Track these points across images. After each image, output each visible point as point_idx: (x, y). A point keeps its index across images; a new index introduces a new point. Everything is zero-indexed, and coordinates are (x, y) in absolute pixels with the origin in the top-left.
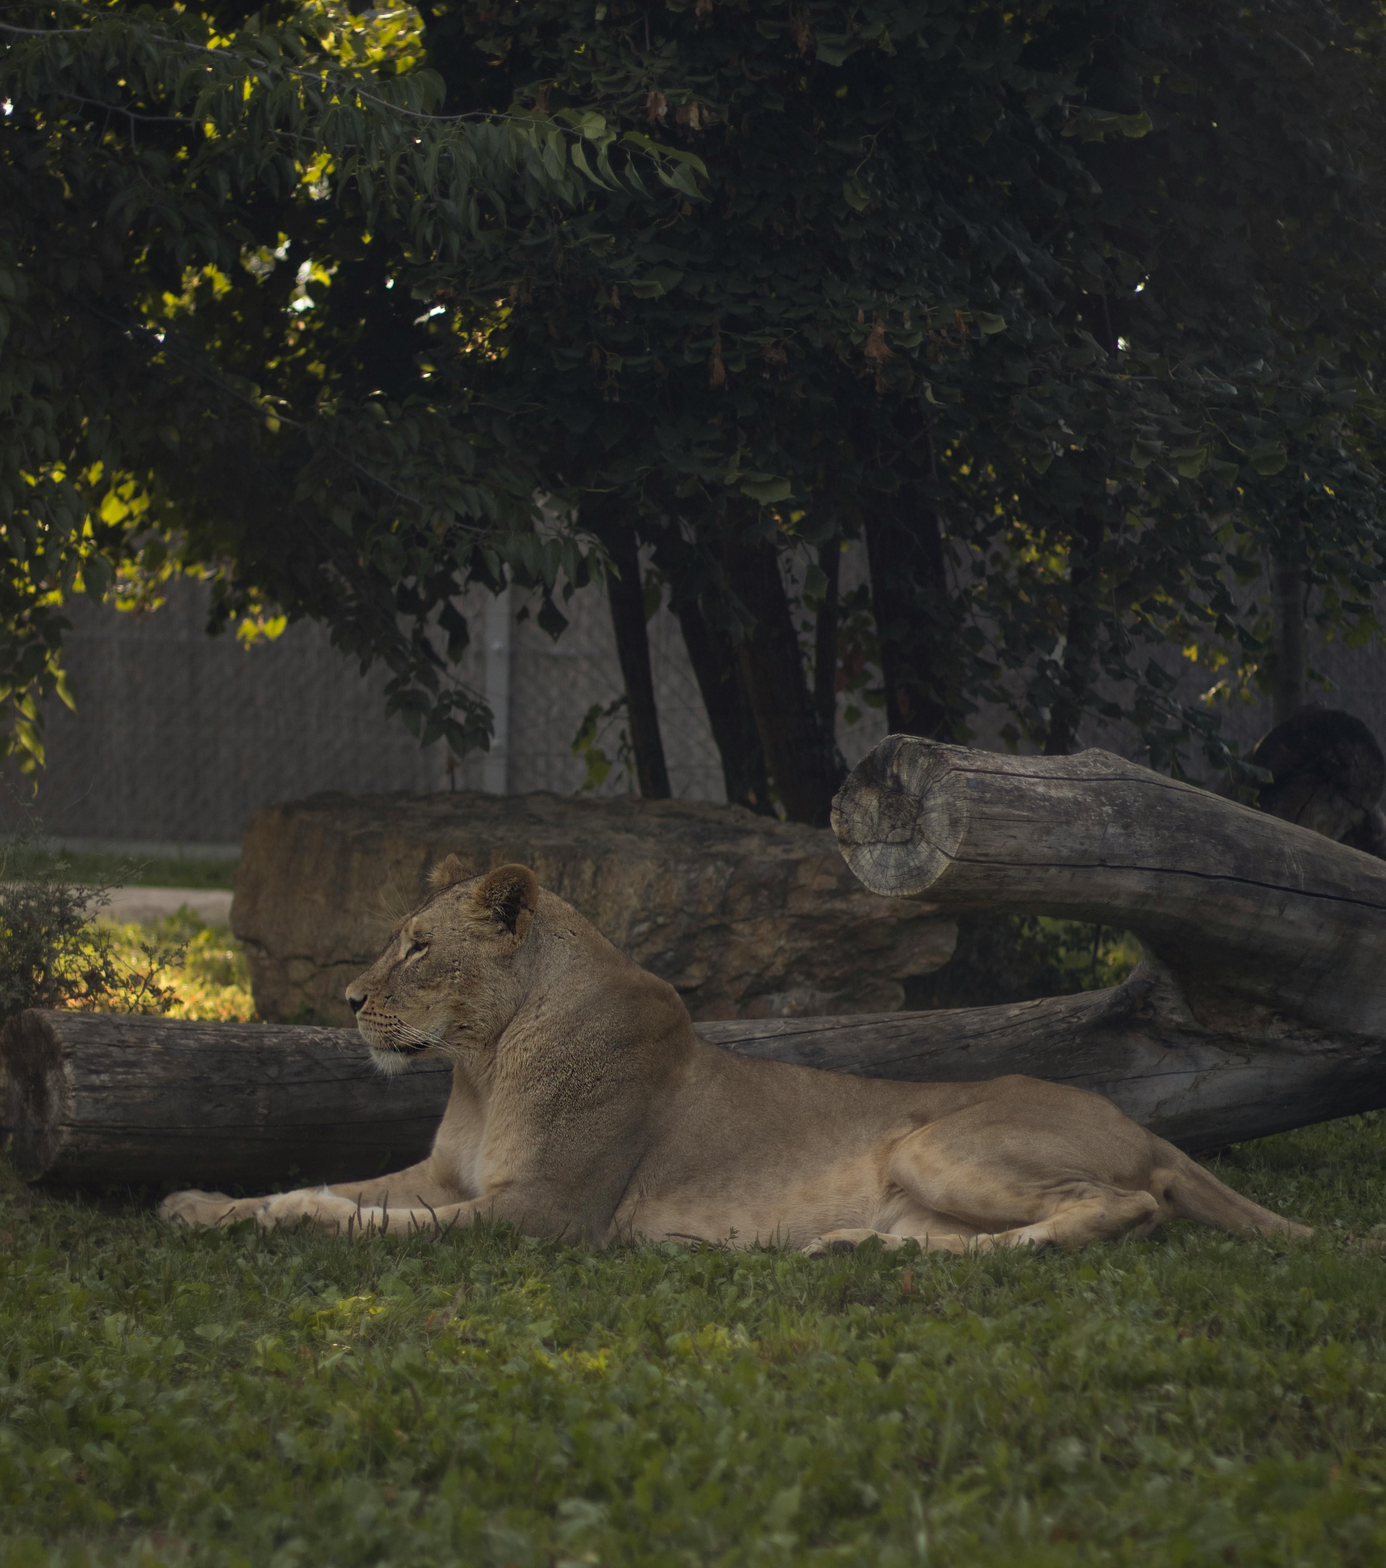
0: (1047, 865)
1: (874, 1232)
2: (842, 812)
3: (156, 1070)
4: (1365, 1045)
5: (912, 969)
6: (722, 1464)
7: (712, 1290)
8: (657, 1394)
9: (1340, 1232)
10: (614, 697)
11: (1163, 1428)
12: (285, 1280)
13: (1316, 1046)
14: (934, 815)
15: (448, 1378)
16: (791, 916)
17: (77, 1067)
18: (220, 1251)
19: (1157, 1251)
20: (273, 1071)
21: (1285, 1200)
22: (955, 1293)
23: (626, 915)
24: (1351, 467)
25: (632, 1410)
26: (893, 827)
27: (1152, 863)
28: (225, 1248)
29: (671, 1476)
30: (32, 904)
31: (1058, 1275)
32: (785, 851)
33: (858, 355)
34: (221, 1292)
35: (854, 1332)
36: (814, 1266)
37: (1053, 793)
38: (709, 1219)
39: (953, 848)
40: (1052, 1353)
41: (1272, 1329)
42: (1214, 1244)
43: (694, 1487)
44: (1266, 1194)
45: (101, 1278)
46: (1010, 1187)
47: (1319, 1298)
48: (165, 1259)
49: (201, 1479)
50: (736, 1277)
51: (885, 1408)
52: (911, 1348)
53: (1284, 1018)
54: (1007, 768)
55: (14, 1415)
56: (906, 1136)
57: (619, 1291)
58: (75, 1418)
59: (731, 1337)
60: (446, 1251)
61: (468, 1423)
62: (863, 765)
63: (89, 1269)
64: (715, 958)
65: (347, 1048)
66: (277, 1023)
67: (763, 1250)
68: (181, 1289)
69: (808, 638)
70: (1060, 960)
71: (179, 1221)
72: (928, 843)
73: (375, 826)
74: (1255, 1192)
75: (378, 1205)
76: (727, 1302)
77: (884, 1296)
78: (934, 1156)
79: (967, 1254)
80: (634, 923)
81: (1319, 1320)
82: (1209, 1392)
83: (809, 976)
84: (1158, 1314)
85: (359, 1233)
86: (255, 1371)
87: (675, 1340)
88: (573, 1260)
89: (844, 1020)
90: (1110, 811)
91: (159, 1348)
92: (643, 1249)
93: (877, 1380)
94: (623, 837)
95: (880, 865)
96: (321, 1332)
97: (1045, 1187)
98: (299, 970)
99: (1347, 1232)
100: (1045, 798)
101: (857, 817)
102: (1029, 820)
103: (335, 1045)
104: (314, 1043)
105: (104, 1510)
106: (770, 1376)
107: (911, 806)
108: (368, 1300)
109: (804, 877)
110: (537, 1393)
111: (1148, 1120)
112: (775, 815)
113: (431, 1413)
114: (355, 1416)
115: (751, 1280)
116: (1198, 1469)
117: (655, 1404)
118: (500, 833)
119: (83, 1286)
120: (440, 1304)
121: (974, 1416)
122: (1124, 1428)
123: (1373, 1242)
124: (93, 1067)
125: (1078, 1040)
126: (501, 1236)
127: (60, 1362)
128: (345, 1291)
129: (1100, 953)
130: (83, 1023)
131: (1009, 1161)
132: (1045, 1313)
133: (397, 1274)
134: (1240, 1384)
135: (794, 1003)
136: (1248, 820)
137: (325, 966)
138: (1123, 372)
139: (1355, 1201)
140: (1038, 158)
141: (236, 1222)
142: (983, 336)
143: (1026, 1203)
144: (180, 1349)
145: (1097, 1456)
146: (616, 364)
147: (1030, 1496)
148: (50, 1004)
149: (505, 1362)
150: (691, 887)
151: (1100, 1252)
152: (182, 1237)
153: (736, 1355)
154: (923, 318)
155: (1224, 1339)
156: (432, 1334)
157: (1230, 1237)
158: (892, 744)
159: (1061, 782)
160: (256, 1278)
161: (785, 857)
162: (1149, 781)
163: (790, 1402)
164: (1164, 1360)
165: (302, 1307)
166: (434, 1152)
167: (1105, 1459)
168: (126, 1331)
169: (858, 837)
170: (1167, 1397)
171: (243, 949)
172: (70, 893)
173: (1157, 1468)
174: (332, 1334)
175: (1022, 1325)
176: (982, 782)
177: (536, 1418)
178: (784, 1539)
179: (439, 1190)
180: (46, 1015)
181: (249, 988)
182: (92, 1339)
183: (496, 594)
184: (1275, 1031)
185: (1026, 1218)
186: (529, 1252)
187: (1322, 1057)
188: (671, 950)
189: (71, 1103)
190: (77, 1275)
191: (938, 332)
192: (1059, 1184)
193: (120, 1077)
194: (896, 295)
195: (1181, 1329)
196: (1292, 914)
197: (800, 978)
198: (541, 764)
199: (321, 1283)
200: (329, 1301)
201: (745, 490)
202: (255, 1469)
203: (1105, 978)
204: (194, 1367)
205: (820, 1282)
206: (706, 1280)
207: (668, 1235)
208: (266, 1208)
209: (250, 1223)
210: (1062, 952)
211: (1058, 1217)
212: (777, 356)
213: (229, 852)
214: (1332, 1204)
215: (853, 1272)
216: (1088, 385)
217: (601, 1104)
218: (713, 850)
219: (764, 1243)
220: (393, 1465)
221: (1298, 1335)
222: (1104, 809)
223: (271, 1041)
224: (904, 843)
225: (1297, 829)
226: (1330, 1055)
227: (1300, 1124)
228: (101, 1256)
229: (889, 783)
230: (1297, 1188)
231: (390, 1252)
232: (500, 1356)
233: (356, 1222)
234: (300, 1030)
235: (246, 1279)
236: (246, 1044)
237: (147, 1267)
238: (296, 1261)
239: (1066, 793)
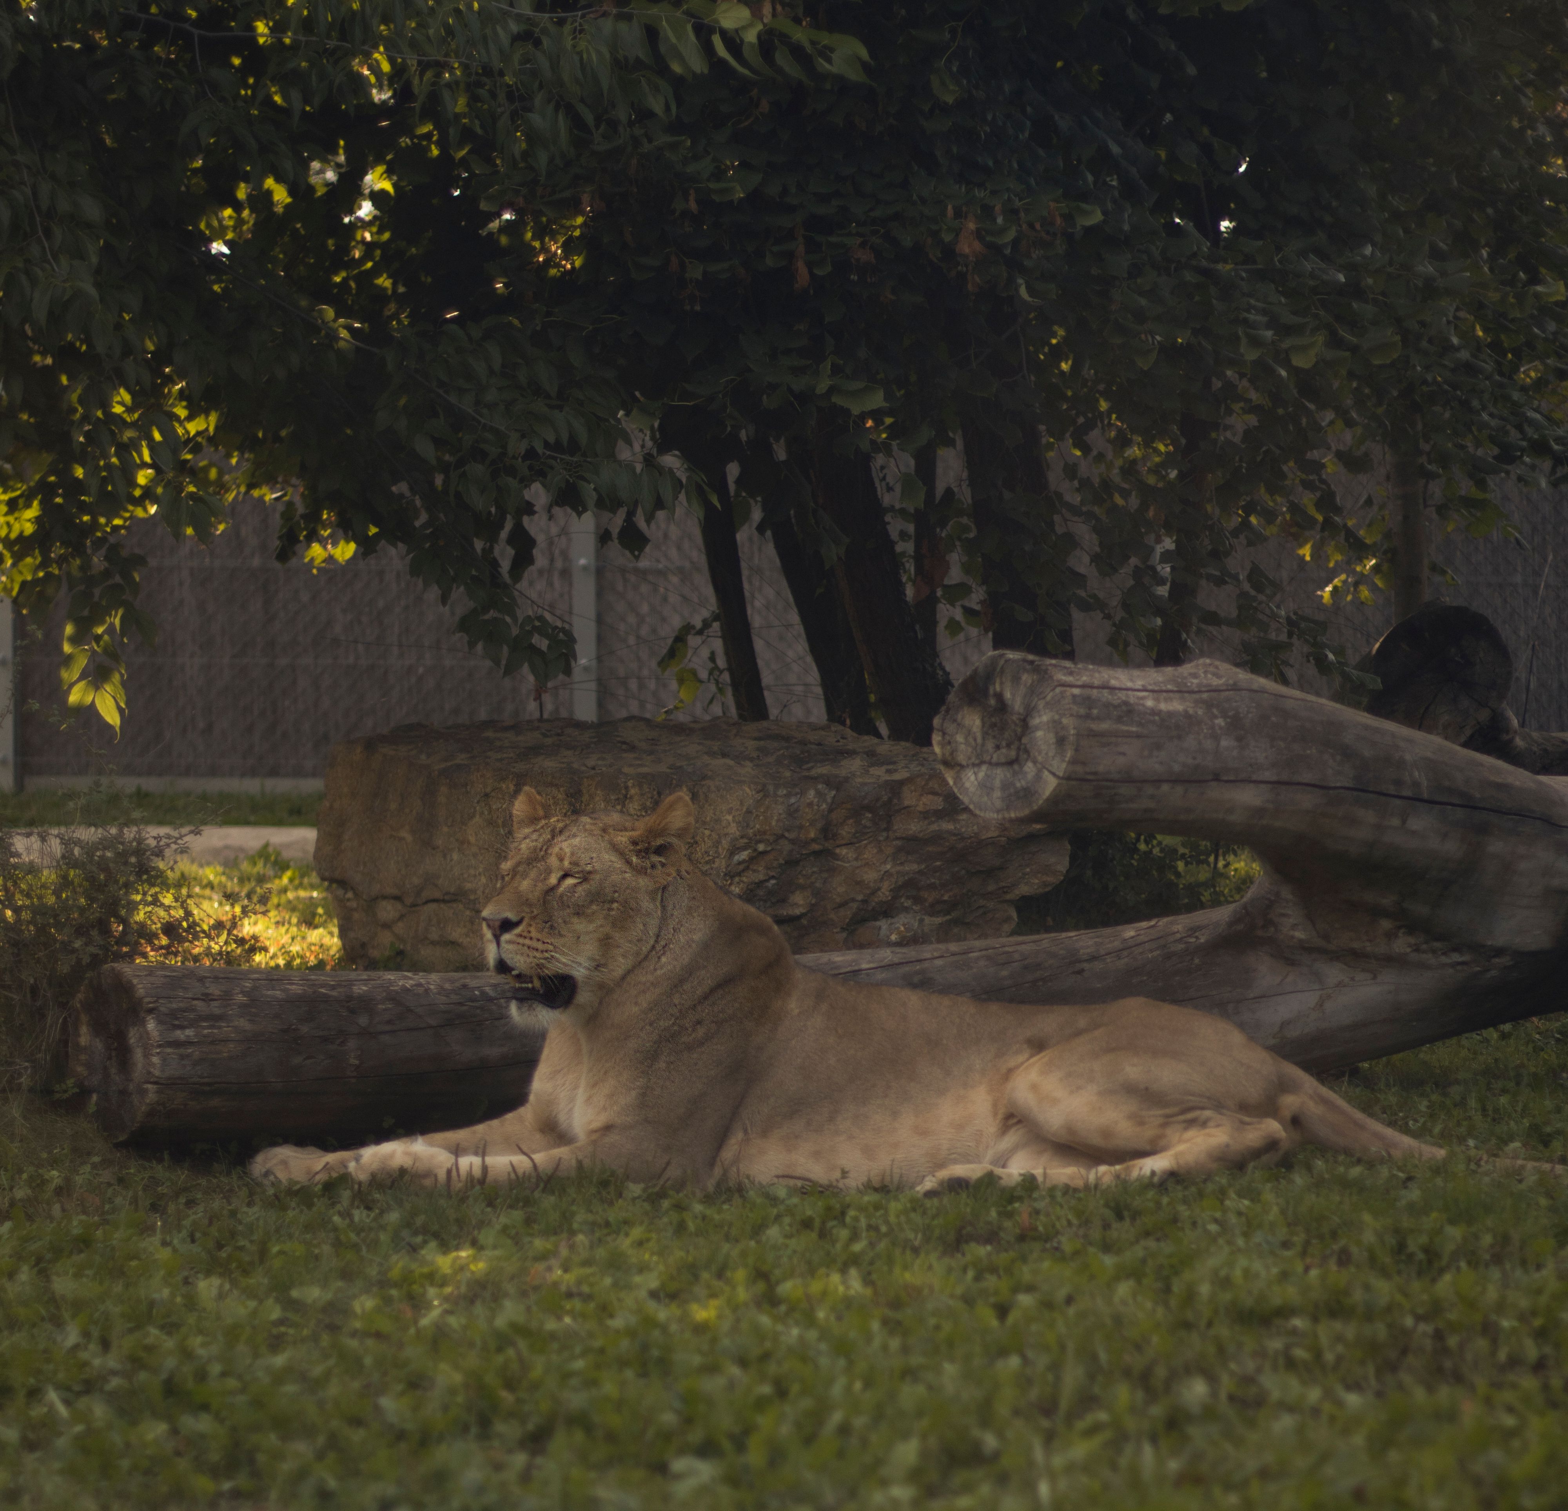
0: (1157, 782)
1: (990, 1167)
2: (944, 734)
3: (243, 1023)
4: (1494, 956)
5: (1024, 889)
6: (837, 1417)
7: (823, 1234)
8: (768, 1344)
9: (1473, 1152)
10: (706, 614)
11: (1291, 1364)
12: (383, 1237)
13: (1444, 959)
14: (1039, 734)
15: (553, 1336)
16: (897, 838)
17: (160, 1022)
18: (315, 1209)
19: (1284, 1178)
20: (363, 1020)
21: (1416, 1121)
22: (1074, 1229)
23: (725, 843)
24: (1464, 355)
25: (743, 1362)
26: (998, 747)
27: (1268, 775)
28: (320, 1204)
29: (785, 1430)
30: (109, 854)
31: (1181, 1208)
32: (889, 771)
33: (949, 253)
34: (317, 1251)
35: (970, 1274)
36: (928, 1205)
37: (1163, 706)
38: (817, 1155)
39: (1060, 766)
40: (1175, 1289)
41: (1403, 1258)
42: (1342, 1169)
43: (809, 1440)
44: (1396, 1114)
45: (193, 1241)
46: (1132, 1117)
47: (1452, 1222)
48: (258, 1219)
49: (302, 1448)
50: (848, 1219)
51: (1003, 1352)
52: (1030, 1289)
53: (1411, 929)
54: (1113, 683)
55: (108, 1387)
56: (1022, 1063)
57: (727, 1238)
58: (171, 1389)
59: (844, 1282)
60: (548, 1201)
61: (574, 1382)
62: (965, 684)
63: (179, 1232)
64: (818, 885)
65: (439, 994)
66: (366, 969)
67: (876, 1190)
68: (275, 1249)
69: (906, 547)
70: (1178, 875)
71: (272, 1178)
72: (1035, 762)
73: (461, 759)
74: (1384, 1112)
75: (476, 1154)
76: (839, 1246)
77: (1002, 1234)
78: (1052, 1084)
79: (1087, 1187)
80: (734, 851)
81: (1450, 1247)
82: (1338, 1325)
83: (917, 900)
84: (1286, 1245)
85: (457, 1185)
86: (354, 1334)
87: (788, 1288)
88: (679, 1207)
89: (953, 947)
90: (1223, 724)
91: (255, 1313)
92: (752, 1193)
93: (995, 1323)
94: (720, 762)
95: (986, 787)
96: (421, 1290)
97: (1168, 1116)
98: (387, 911)
99: (1480, 1152)
100: (1154, 712)
101: (960, 738)
102: (1138, 736)
103: (427, 991)
104: (406, 990)
105: (203, 1484)
106: (885, 1322)
107: (1016, 725)
108: (468, 1257)
109: (909, 798)
110: (645, 1347)
111: (1272, 1042)
112: (878, 735)
113: (537, 1371)
114: (458, 1378)
115: (863, 1222)
116: (1327, 1407)
117: (765, 1357)
118: (591, 762)
119: (175, 1250)
120: (543, 1257)
121: (1094, 1357)
122: (1250, 1365)
123: (1508, 1162)
124: (177, 1022)
125: (1197, 961)
126: (604, 1184)
127: (154, 1331)
128: (445, 1247)
129: (1221, 864)
130: (166, 976)
131: (1131, 1090)
132: (1167, 1248)
133: (498, 1227)
134: (1369, 1315)
135: (902, 929)
136: (1367, 727)
137: (414, 905)
138: (1225, 261)
139: (1489, 1120)
140: (1130, 41)
141: (330, 1177)
142: (1079, 228)
143: (1149, 1132)
144: (276, 1313)
145: (1223, 1396)
146: (695, 271)
147: (1154, 1439)
148: (130, 957)
149: (611, 1316)
150: (792, 813)
151: (1224, 1181)
152: (276, 1196)
153: (848, 1302)
154: (1015, 212)
155: (1353, 1269)
156: (536, 1289)
157: (1359, 1161)
158: (994, 661)
159: (1171, 695)
160: (353, 1236)
161: (888, 777)
162: (1262, 691)
163: (905, 1350)
164: (1291, 1293)
165: (400, 1264)
166: (532, 1098)
167: (1232, 1398)
168: (221, 1296)
169: (961, 758)
170: (1294, 1332)
171: (328, 889)
172: (147, 842)
173: (1286, 1407)
174: (432, 1291)
175: (1144, 1261)
176: (1089, 698)
177: (644, 1374)
178: (902, 1492)
179: (538, 1136)
180: (125, 969)
181: (336, 931)
182: (185, 1305)
183: (579, 514)
184: (1401, 945)
185: (1148, 1148)
186: (634, 1199)
187: (1451, 971)
188: (773, 877)
189: (155, 1060)
190: (168, 1239)
191: (1031, 226)
192: (1183, 1112)
193: (206, 1031)
194: (985, 190)
195: (1308, 1260)
196: (1416, 823)
197: (908, 903)
198: (633, 685)
199: (419, 1239)
200: (429, 1258)
201: (837, 400)
202: (357, 1436)
203: (1226, 891)
204: (291, 1331)
205: (936, 1222)
206: (817, 1223)
207: (778, 1177)
208: (357, 1159)
209: (345, 1178)
210: (1181, 865)
211: (1181, 1147)
212: (865, 256)
213: (312, 785)
214: (1465, 1123)
215: (968, 1210)
216: (1189, 277)
217: (701, 1044)
218: (813, 773)
219: (876, 1183)
220: (500, 1427)
221: (1430, 1262)
222: (1217, 721)
223: (360, 989)
224: (1010, 763)
225: (1418, 735)
226: (1459, 968)
227: (1432, 1040)
228: (193, 1217)
229: (992, 702)
230: (1428, 1107)
231: (490, 1204)
232: (605, 1310)
233: (454, 1173)
234: (390, 976)
235: (342, 1237)
236: (334, 993)
237: (240, 1228)
238: (394, 1217)
239: (1176, 706)
